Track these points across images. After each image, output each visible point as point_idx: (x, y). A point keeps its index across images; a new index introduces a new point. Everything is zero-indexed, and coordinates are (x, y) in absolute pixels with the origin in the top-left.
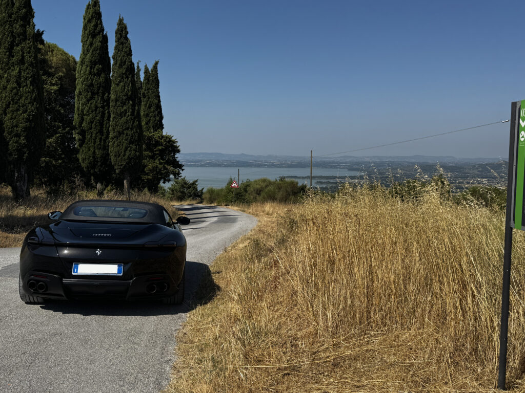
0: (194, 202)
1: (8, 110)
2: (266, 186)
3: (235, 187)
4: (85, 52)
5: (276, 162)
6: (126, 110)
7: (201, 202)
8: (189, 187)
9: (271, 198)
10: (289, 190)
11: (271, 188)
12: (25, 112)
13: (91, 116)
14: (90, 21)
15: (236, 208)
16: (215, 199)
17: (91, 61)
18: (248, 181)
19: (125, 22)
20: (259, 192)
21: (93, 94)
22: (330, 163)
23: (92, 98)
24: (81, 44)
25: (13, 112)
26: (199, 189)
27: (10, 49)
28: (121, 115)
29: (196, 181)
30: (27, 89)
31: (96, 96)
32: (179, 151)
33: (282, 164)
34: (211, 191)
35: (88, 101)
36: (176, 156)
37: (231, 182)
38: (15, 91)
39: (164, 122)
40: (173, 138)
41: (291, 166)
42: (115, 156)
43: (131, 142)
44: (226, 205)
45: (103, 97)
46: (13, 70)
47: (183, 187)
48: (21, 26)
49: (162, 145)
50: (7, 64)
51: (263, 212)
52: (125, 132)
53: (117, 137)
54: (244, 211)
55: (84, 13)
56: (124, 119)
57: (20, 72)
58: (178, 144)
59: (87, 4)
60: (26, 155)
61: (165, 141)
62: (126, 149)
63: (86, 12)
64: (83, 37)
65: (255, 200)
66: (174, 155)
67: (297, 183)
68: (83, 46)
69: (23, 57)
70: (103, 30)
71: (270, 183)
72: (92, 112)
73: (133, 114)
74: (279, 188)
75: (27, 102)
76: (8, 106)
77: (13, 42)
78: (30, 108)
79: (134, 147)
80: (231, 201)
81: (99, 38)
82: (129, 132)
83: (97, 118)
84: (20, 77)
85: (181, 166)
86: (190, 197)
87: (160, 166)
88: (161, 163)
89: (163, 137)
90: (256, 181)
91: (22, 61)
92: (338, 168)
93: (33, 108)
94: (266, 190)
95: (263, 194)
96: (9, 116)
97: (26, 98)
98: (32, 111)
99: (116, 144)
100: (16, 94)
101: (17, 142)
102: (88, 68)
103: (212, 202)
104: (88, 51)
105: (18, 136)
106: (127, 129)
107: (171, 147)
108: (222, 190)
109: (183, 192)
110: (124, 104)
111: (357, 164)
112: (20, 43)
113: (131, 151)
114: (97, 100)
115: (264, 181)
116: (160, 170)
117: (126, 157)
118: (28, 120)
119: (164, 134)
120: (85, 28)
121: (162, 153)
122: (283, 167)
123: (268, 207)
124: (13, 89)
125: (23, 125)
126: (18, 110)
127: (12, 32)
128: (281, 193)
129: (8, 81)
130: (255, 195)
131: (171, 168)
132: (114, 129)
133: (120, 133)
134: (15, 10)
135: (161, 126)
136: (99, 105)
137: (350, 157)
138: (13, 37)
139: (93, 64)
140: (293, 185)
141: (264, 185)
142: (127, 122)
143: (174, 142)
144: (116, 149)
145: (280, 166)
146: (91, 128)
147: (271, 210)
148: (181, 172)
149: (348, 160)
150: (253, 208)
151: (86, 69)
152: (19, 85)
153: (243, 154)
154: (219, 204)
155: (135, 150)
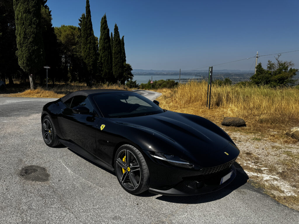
0: (136, 89)
1: (87, 58)
2: (163, 83)
3: (152, 83)
4: (102, 35)
5: (165, 73)
6: (118, 56)
7: (139, 89)
8: (133, 83)
9: (165, 86)
10: (171, 84)
11: (165, 83)
12: (92, 59)
13: (104, 58)
14: (103, 24)
15: (153, 91)
16: (144, 88)
17: (104, 38)
18: (156, 81)
19: (117, 26)
20: (160, 85)
21: (105, 50)
22: (188, 73)
23: (105, 52)
24: (100, 32)
25: (88, 59)
26: (137, 84)
27: (87, 39)
28: (117, 58)
29: (136, 81)
30: (92, 51)
31: (106, 51)
32: (132, 70)
33: (168, 74)
34: (142, 85)
35: (103, 52)
36: (131, 72)
37: (150, 81)
38: (89, 52)
39: (126, 59)
40: (130, 65)
41: (171, 75)
42: (115, 72)
43: (120, 67)
44: (149, 90)
45: (108, 51)
46: (88, 45)
47: (131, 83)
48: (90, 31)
49: (126, 68)
50: (86, 43)
51: (163, 91)
52: (118, 64)
53: (115, 66)
54: (156, 91)
55: (101, 21)
56: (117, 60)
57: (90, 46)
58: (131, 67)
59: (102, 17)
60: (92, 72)
61: (127, 66)
62: (118, 70)
63: (102, 21)
64: (101, 29)
65: (159, 88)
66: (130, 71)
67: (175, 81)
68: (101, 33)
69: (91, 41)
70: (107, 27)
71: (164, 82)
72: (105, 56)
73: (120, 58)
74: (168, 83)
75: (92, 55)
76: (86, 57)
77: (88, 36)
78: (93, 57)
79: (121, 69)
80: (150, 88)
81: (106, 30)
82: (119, 64)
83: (107, 59)
84: (90, 47)
85: (132, 75)
86: (133, 87)
87: (126, 75)
88: (126, 74)
89: (127, 64)
90: (159, 81)
91: (90, 43)
92: (191, 75)
93: (94, 57)
94: (163, 84)
95: (162, 85)
96: (87, 60)
97: (92, 54)
98: (94, 58)
99: (115, 68)
100: (89, 53)
101: (90, 68)
102: (103, 41)
103: (143, 89)
104: (103, 35)
105: (90, 66)
106: (118, 63)
107: (129, 68)
108: (146, 84)
109: (131, 85)
110: (117, 54)
111: (199, 73)
112: (90, 37)
113: (120, 70)
114: (107, 52)
115: (162, 81)
116: (126, 77)
117: (119, 72)
118: (93, 61)
119: (127, 63)
120: (101, 27)
121: (126, 70)
122: (168, 75)
123: (164, 90)
124: (88, 51)
125: (91, 63)
126: (90, 58)
127: (87, 33)
128: (168, 85)
129: (86, 49)
130: (159, 86)
131: (129, 76)
132: (114, 63)
133: (116, 64)
134: (88, 26)
135: (125, 61)
136: (107, 54)
137: (197, 70)
138: (87, 35)
139: (105, 39)
140: (173, 82)
141: (162, 82)
142: (118, 61)
143: (130, 66)
144: (115, 70)
145: (167, 75)
146: (104, 62)
147: (166, 91)
148: (133, 77)
149: (195, 72)
150: (159, 90)
151: (102, 41)
152: (90, 50)
153: (152, 70)
154: (146, 89)
155: (121, 70)
